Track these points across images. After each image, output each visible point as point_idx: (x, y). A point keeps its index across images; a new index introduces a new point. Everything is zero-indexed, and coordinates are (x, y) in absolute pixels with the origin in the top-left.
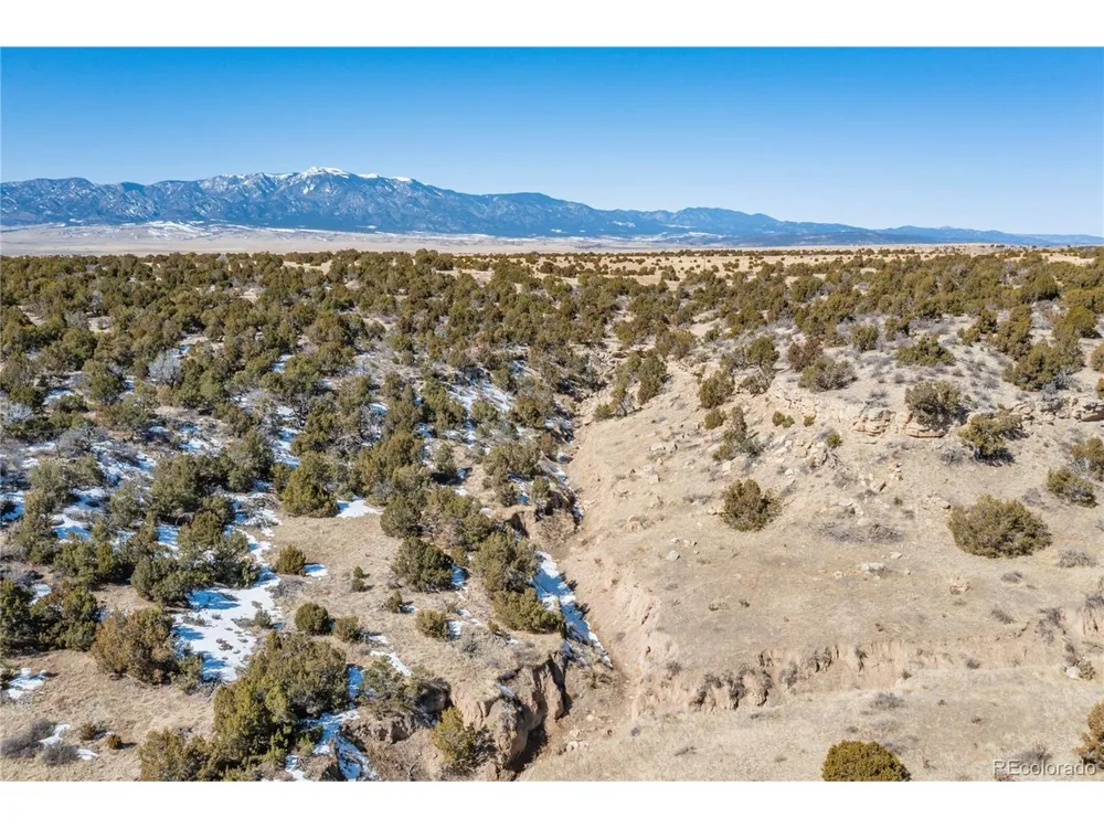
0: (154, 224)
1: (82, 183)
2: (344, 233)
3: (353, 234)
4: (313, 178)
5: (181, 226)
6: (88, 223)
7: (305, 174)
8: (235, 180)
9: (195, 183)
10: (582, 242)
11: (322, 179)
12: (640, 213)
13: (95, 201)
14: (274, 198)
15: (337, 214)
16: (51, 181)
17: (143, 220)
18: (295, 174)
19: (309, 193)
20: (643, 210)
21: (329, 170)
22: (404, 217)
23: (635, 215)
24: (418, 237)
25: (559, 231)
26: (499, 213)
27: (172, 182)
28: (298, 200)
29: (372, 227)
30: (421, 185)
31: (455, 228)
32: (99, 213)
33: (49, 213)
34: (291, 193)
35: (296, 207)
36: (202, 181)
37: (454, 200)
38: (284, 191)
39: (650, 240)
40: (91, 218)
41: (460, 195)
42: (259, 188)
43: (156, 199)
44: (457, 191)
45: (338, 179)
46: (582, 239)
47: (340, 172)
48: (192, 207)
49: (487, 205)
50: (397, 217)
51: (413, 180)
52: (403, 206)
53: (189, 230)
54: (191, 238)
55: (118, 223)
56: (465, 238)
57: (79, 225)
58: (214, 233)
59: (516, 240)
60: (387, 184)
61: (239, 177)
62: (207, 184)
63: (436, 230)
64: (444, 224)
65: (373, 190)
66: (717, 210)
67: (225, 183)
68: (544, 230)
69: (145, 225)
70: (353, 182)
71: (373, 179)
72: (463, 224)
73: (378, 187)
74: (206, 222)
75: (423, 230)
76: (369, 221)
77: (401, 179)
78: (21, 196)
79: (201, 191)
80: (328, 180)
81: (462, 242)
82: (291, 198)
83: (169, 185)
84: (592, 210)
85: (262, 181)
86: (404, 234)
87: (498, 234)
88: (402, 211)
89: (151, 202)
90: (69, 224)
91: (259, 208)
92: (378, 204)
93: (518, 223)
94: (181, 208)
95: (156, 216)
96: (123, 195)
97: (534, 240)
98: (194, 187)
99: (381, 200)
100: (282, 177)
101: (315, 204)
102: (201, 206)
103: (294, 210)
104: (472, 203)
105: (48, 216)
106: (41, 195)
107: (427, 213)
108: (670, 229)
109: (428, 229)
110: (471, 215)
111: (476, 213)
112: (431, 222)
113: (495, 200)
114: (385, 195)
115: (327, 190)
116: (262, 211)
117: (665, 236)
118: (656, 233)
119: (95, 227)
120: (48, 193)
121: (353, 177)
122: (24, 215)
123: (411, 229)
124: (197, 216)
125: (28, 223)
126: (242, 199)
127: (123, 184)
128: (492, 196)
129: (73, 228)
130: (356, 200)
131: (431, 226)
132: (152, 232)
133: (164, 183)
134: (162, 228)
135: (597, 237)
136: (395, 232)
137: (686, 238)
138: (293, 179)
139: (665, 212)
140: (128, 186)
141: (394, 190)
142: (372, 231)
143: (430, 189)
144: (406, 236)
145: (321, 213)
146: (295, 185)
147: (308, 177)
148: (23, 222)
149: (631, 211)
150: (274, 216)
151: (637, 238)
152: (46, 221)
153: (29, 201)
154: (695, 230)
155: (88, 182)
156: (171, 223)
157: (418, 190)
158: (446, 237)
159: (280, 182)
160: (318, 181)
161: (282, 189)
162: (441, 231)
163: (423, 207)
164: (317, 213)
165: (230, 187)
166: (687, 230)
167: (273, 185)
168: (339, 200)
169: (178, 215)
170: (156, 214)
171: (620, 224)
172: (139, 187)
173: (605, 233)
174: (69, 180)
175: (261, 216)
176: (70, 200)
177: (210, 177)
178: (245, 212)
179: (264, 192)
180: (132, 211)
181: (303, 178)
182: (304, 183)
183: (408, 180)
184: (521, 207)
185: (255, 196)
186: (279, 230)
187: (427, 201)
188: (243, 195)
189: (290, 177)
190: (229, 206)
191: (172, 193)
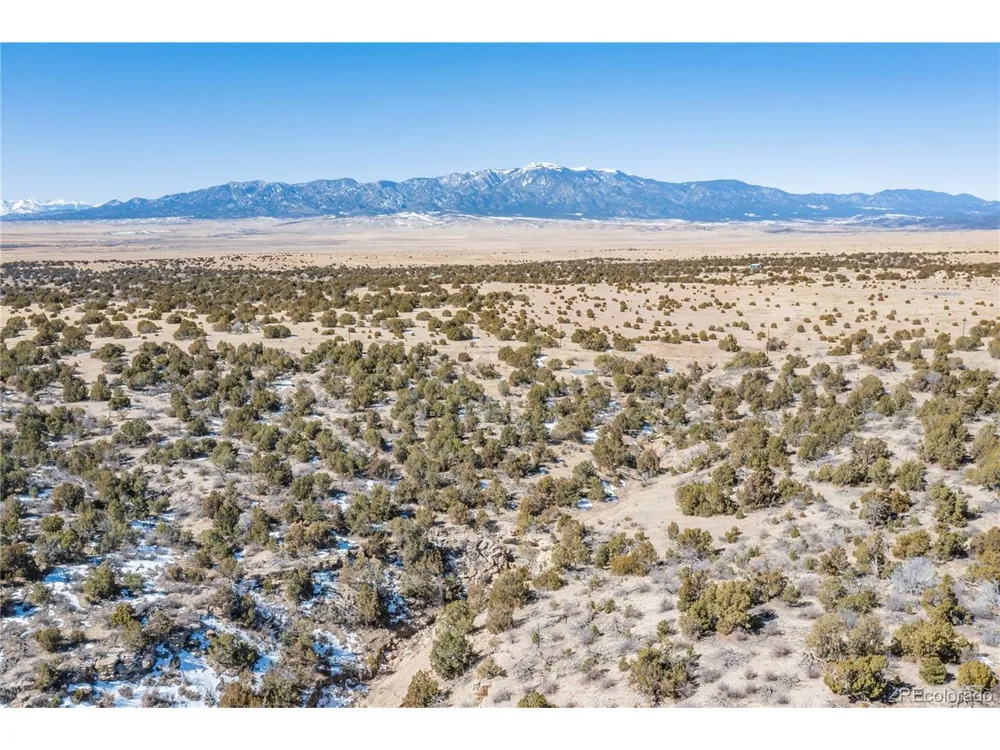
0: (403, 214)
1: (350, 182)
2: (553, 220)
3: (561, 221)
4: (531, 173)
5: (422, 217)
6: (353, 215)
7: (525, 169)
8: (468, 176)
9: (436, 179)
10: (772, 225)
11: (539, 173)
12: (835, 195)
13: (359, 196)
14: (498, 190)
15: (550, 203)
16: (328, 182)
17: (394, 211)
18: (517, 170)
19: (528, 185)
20: (839, 193)
21: (545, 165)
22: (607, 204)
23: (829, 199)
24: (619, 223)
25: (752, 215)
26: (695, 199)
27: (419, 179)
28: (517, 192)
29: (579, 214)
30: (624, 175)
31: (654, 214)
32: (361, 207)
33: (325, 207)
34: (512, 186)
35: (516, 198)
36: (442, 177)
37: (654, 188)
38: (506, 184)
39: (844, 222)
40: (355, 211)
41: (661, 183)
42: (487, 182)
43: (405, 194)
44: (658, 180)
45: (553, 173)
46: (773, 222)
47: (555, 166)
48: (431, 199)
49: (685, 192)
50: (602, 205)
51: (618, 171)
52: (608, 194)
53: (427, 219)
54: (428, 227)
55: (375, 214)
56: (660, 223)
57: (345, 216)
58: (447, 222)
59: (709, 224)
60: (594, 175)
61: (471, 173)
62: (445, 180)
63: (636, 216)
64: (644, 211)
65: (581, 181)
66: (918, 191)
67: (460, 179)
68: (738, 214)
69: (393, 216)
70: (566, 175)
71: (582, 172)
72: (661, 211)
73: (587, 179)
74: (441, 212)
75: (624, 216)
76: (577, 209)
77: (608, 171)
78: (306, 194)
79: (440, 187)
80: (543, 174)
81: (657, 228)
82: (512, 190)
83: (416, 182)
84: (786, 194)
85: (490, 177)
86: (606, 220)
87: (693, 219)
88: (607, 199)
89: (401, 196)
90: (339, 216)
91: (485, 199)
92: (586, 194)
93: (713, 208)
94: (423, 201)
96: (380, 191)
97: (726, 224)
98: (434, 183)
100: (506, 172)
101: (530, 193)
102: (439, 199)
103: (514, 201)
104: (671, 190)
105: (324, 210)
106: (320, 193)
107: (629, 201)
108: (865, 211)
109: (629, 215)
110: (669, 202)
111: (673, 200)
112: (632, 209)
113: (692, 187)
114: (592, 185)
115: (543, 183)
116: (487, 201)
117: (860, 218)
118: (850, 216)
119: (356, 219)
121: (565, 170)
122: (307, 209)
123: (613, 215)
124: (437, 208)
125: (310, 216)
126: (472, 191)
127: (381, 182)
128: (691, 184)
129: (340, 219)
130: (567, 191)
131: (631, 213)
132: (399, 222)
133: (412, 180)
134: (406, 218)
135: (788, 220)
136: (598, 219)
137: (882, 220)
138: (515, 174)
139: (861, 194)
140: (384, 184)
141: (600, 180)
142: (578, 218)
143: (633, 179)
144: (608, 222)
145: (536, 202)
146: (516, 179)
147: (527, 172)
148: (306, 215)
149: (826, 195)
150: (497, 206)
151: (829, 221)
152: (322, 214)
153: (312, 198)
154: (892, 212)
155: (355, 182)
156: (414, 214)
157: (621, 180)
158: (644, 223)
159: (503, 176)
160: (535, 175)
161: (505, 182)
162: (641, 218)
163: (625, 195)
164: (534, 202)
165: (464, 182)
166: (884, 213)
167: (498, 179)
168: (552, 192)
169: (420, 207)
170: (404, 207)
171: (814, 207)
172: (392, 184)
173: (796, 216)
174: (340, 181)
175: (486, 206)
176: (341, 196)
177: (448, 174)
178: (473, 203)
179: (490, 187)
180: (385, 204)
181: (524, 172)
182: (523, 177)
183: (613, 171)
184: (717, 193)
185: (483, 189)
186: (499, 218)
187: (630, 190)
188: (473, 189)
189: (512, 172)
190: (461, 199)
191: (418, 189)
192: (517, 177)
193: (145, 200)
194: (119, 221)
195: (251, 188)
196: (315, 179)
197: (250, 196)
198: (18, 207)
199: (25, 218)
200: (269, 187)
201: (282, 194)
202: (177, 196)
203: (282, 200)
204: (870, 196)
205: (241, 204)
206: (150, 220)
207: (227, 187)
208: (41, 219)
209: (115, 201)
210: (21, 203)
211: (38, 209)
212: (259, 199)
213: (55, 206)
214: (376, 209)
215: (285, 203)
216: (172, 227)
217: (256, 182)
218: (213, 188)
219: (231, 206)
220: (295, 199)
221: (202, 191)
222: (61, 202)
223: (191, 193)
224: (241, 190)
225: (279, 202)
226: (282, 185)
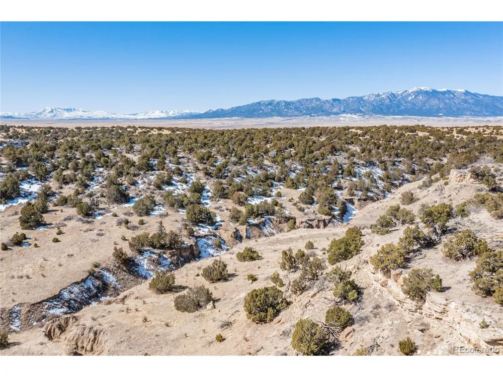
0: (343, 115)
1: (318, 99)
2: (426, 118)
3: (430, 118)
4: (414, 93)
5: (353, 116)
6: (318, 116)
7: (411, 91)
8: (378, 95)
9: (361, 97)
11: (419, 93)
13: (322, 106)
14: (395, 102)
15: (424, 108)
16: (307, 100)
17: (339, 114)
18: (406, 91)
19: (412, 99)
21: (422, 88)
22: (458, 109)
24: (465, 118)
27: (352, 97)
28: (406, 102)
29: (441, 114)
30: (470, 93)
31: (487, 114)
32: (322, 111)
33: (305, 112)
34: (403, 100)
35: (405, 106)
36: (364, 96)
37: (488, 100)
38: (400, 99)
40: (319, 114)
41: (493, 97)
42: (389, 98)
43: (345, 105)
44: (490, 95)
45: (427, 92)
47: (428, 89)
48: (359, 107)
50: (454, 109)
51: (466, 91)
52: (459, 103)
53: (356, 117)
54: (357, 121)
55: (329, 115)
56: (491, 119)
57: (314, 116)
58: (367, 119)
60: (451, 93)
61: (380, 94)
62: (366, 98)
63: (476, 115)
64: (479, 112)
65: (443, 97)
67: (374, 97)
69: (339, 116)
70: (434, 93)
71: (445, 92)
72: (492, 112)
73: (447, 95)
74: (363, 114)
75: (468, 115)
76: (440, 111)
77: (460, 91)
78: (296, 105)
79: (364, 101)
80: (421, 93)
81: (488, 121)
82: (402, 102)
83: (351, 98)
85: (391, 95)
86: (457, 117)
88: (458, 106)
89: (343, 106)
90: (311, 116)
91: (387, 106)
92: (446, 103)
94: (354, 108)
95: (344, 112)
96: (332, 104)
98: (361, 99)
99: (447, 101)
100: (399, 93)
101: (414, 104)
102: (363, 107)
103: (403, 107)
104: (498, 101)
105: (304, 113)
106: (303, 105)
107: (472, 107)
109: (471, 114)
110: (497, 107)
111: (500, 106)
112: (473, 111)
115: (420, 98)
116: (388, 108)
119: (320, 117)
120: (305, 104)
121: (434, 91)
122: (296, 113)
123: (461, 115)
124: (361, 112)
125: (297, 116)
126: (381, 103)
127: (333, 99)
129: (312, 118)
130: (434, 102)
131: (473, 113)
132: (342, 119)
133: (349, 98)
134: (345, 117)
136: (453, 117)
138: (405, 93)
140: (335, 100)
141: (455, 96)
142: (441, 116)
143: (475, 95)
144: (458, 118)
145: (416, 108)
146: (405, 96)
147: (412, 92)
148: (295, 116)
150: (394, 111)
152: (303, 115)
153: (298, 107)
155: (320, 99)
156: (349, 115)
157: (468, 96)
158: (480, 118)
159: (398, 95)
160: (416, 94)
161: (399, 98)
162: (478, 116)
163: (470, 104)
164: (415, 108)
165: (376, 98)
167: (395, 97)
168: (426, 102)
169: (353, 111)
170: (344, 111)
172: (339, 100)
174: (313, 99)
175: (388, 111)
176: (312, 107)
177: (368, 94)
178: (381, 109)
179: (391, 100)
180: (335, 110)
181: (410, 92)
182: (409, 95)
183: (463, 91)
185: (386, 102)
186: (395, 117)
187: (473, 101)
188: (381, 102)
189: (403, 92)
190: (375, 107)
191: (352, 102)
193: (223, 110)
194: (212, 119)
195: (270, 103)
196: (301, 99)
197: (269, 107)
198: (171, 114)
199: (175, 118)
200: (278, 103)
201: (285, 106)
202: (237, 108)
203: (285, 109)
205: (266, 111)
206: (225, 118)
207: (259, 103)
208: (181, 118)
209: (210, 110)
210: (172, 112)
211: (178, 115)
212: (274, 108)
213: (185, 113)
214: (330, 113)
215: (286, 110)
216: (236, 121)
217: (273, 101)
218: (253, 104)
219: (261, 112)
220: (290, 108)
221: (248, 105)
222: (188, 111)
223: (244, 106)
224: (266, 104)
225: (283, 110)
226: (284, 102)
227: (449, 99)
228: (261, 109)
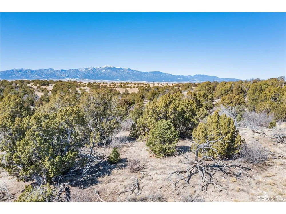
0: (67, 79)
1: (52, 70)
2: (111, 81)
3: (113, 81)
4: (105, 68)
5: (73, 79)
7: (103, 67)
8: (87, 69)
9: (78, 69)
11: (107, 68)
12: (184, 76)
13: (55, 74)
14: (95, 73)
15: (110, 76)
16: (45, 69)
17: (65, 78)
18: (101, 67)
19: (104, 72)
21: (109, 66)
23: (183, 77)
25: (163, 80)
26: (149, 76)
27: (72, 69)
28: (101, 73)
29: (118, 79)
30: (130, 70)
32: (55, 77)
33: (44, 76)
34: (100, 72)
36: (79, 69)
37: (138, 73)
42: (93, 71)
43: (68, 73)
44: (139, 71)
45: (111, 68)
46: (169, 82)
48: (76, 75)
49: (146, 74)
50: (124, 77)
51: (129, 68)
52: (126, 74)
57: (50, 79)
60: (122, 69)
62: (80, 70)
63: (134, 80)
64: (136, 79)
65: (119, 71)
66: (203, 75)
67: (84, 69)
68: (160, 80)
69: (65, 79)
70: (114, 69)
71: (119, 68)
74: (79, 78)
75: (130, 80)
76: (118, 78)
78: (38, 73)
79: (79, 72)
80: (108, 68)
82: (99, 73)
83: (72, 70)
84: (172, 75)
85: (93, 69)
87: (148, 81)
88: (126, 76)
91: (92, 75)
92: (120, 74)
93: (154, 78)
94: (74, 75)
96: (61, 72)
100: (98, 68)
101: (105, 74)
102: (78, 75)
103: (100, 76)
104: (143, 74)
105: (44, 77)
106: (43, 72)
109: (132, 80)
110: (142, 76)
112: (132, 78)
113: (148, 73)
115: (108, 71)
116: (92, 76)
117: (190, 81)
118: (188, 81)
120: (44, 72)
121: (114, 68)
122: (38, 77)
123: (127, 80)
124: (77, 77)
127: (61, 70)
130: (115, 73)
133: (71, 70)
135: (173, 82)
136: (124, 81)
138: (100, 68)
139: (190, 76)
140: (62, 70)
141: (124, 71)
143: (133, 70)
145: (106, 76)
147: (104, 68)
150: (95, 77)
151: (183, 82)
153: (40, 74)
154: (198, 80)
155: (53, 70)
157: (130, 71)
160: (106, 69)
161: (97, 71)
162: (135, 81)
163: (131, 75)
165: (86, 70)
166: (196, 80)
167: (95, 70)
168: (111, 73)
169: (73, 77)
170: (68, 77)
171: (179, 79)
172: (65, 71)
173: (175, 81)
174: (49, 69)
175: (92, 77)
176: (49, 74)
177: (81, 68)
178: (88, 76)
179: (93, 72)
180: (62, 76)
181: (103, 68)
182: (102, 69)
183: (127, 68)
184: (154, 75)
185: (91, 72)
186: (96, 80)
187: (132, 73)
188: (88, 72)
189: (99, 68)
190: (85, 75)
191: (72, 72)
192: (101, 69)
195: (21, 71)
196: (41, 69)
197: (20, 73)
200: (26, 71)
201: (30, 73)
204: (192, 76)
205: (17, 75)
207: (13, 70)
212: (23, 74)
214: (59, 77)
215: (31, 75)
217: (22, 69)
218: (8, 71)
219: (14, 76)
220: (34, 74)
221: (5, 71)
224: (17, 71)
225: (29, 75)
226: (30, 70)
227: (121, 72)
228: (14, 74)
